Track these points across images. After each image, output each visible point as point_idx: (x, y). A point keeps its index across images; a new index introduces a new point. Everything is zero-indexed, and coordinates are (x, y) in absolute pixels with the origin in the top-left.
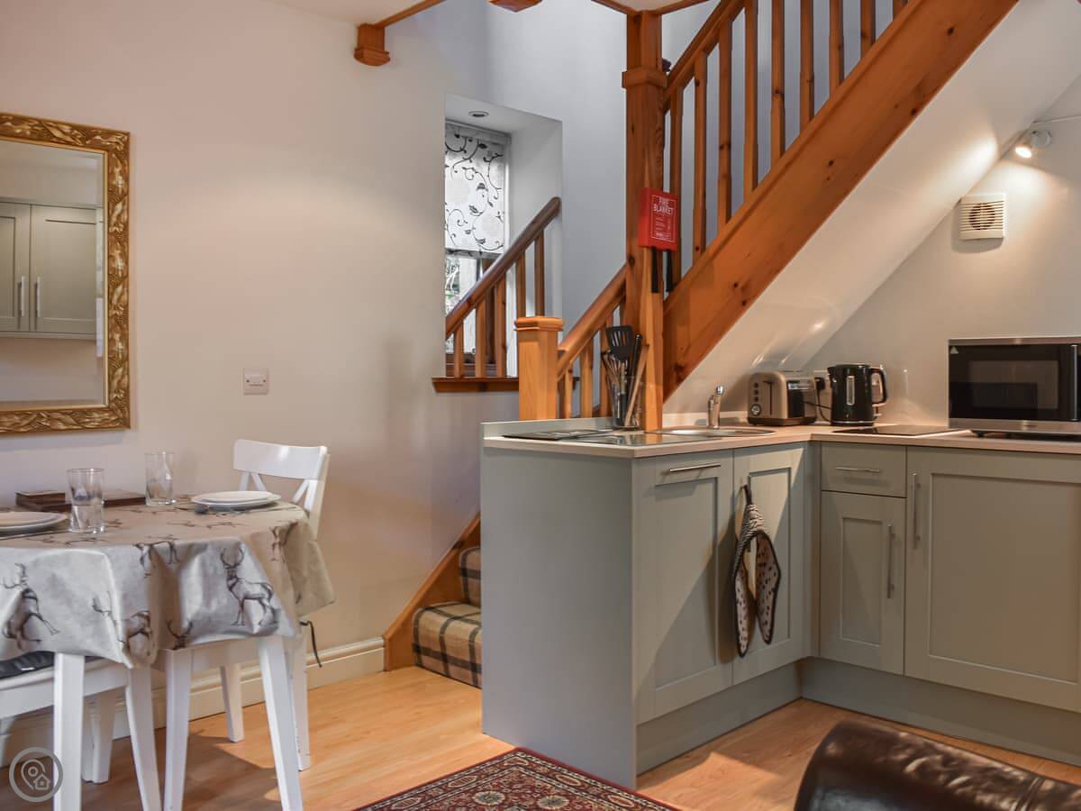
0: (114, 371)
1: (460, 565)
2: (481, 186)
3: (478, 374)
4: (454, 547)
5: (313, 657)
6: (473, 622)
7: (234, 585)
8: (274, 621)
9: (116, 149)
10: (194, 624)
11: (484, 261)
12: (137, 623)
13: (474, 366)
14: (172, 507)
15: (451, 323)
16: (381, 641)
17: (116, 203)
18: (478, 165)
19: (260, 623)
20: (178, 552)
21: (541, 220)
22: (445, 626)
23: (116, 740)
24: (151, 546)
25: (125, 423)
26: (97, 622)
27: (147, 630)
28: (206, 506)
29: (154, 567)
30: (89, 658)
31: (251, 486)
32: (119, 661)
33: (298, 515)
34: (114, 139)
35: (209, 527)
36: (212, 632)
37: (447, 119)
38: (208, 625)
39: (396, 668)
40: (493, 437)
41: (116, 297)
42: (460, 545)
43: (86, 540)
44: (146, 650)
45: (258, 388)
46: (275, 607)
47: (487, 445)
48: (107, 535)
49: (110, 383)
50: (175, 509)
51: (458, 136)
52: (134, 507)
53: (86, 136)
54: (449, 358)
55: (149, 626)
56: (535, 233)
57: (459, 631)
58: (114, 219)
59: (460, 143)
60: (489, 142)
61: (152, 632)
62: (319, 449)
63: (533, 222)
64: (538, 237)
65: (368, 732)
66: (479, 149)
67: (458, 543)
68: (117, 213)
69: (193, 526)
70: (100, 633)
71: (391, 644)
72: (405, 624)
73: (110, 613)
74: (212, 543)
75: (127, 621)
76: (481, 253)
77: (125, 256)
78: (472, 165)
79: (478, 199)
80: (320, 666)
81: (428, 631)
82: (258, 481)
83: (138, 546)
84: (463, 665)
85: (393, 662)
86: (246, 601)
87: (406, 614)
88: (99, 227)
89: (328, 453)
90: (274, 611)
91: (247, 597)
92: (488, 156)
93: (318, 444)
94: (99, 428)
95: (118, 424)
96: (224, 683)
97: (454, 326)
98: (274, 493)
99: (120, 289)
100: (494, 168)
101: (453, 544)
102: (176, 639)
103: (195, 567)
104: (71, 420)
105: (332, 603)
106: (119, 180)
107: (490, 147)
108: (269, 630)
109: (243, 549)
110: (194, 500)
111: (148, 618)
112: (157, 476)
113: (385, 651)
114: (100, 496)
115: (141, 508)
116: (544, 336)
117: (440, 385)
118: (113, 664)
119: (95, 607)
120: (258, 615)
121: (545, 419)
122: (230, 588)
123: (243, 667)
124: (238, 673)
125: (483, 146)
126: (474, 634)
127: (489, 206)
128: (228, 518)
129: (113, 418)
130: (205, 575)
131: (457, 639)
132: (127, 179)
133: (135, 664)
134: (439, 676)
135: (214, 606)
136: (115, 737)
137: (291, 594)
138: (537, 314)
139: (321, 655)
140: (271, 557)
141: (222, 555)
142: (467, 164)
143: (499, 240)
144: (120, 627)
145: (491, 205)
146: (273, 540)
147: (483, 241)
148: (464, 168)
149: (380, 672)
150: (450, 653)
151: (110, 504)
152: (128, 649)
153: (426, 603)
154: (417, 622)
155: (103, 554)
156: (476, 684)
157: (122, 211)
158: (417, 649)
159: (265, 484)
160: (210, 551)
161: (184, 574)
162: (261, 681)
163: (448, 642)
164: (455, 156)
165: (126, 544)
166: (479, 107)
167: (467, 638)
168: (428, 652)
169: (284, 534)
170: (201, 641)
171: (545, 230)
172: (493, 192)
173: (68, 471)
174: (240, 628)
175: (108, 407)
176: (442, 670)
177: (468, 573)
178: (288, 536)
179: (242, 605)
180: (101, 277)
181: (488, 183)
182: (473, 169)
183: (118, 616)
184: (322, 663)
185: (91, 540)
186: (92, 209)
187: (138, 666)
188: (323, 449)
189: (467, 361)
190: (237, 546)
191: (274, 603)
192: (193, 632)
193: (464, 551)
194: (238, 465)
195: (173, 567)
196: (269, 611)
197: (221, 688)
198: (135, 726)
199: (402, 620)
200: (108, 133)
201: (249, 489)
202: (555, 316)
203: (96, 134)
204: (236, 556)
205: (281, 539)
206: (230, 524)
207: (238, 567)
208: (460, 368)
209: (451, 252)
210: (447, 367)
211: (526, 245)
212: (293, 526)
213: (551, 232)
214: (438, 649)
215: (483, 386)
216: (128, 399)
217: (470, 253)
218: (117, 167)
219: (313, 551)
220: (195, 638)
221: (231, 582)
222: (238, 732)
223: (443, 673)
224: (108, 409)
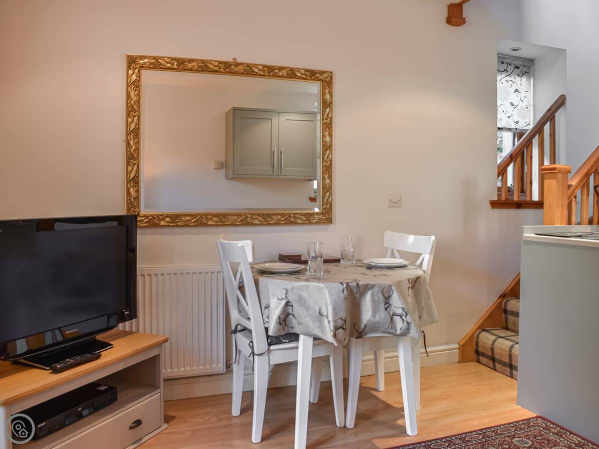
0: (325, 194)
1: (503, 307)
2: (517, 91)
3: (516, 198)
4: (500, 297)
5: (423, 350)
6: (511, 341)
7: (388, 307)
8: (408, 329)
9: (326, 80)
10: (367, 327)
11: (519, 134)
12: (340, 323)
13: (513, 194)
14: (353, 265)
15: (500, 170)
16: (457, 346)
17: (326, 108)
18: (515, 78)
19: (400, 329)
20: (360, 288)
21: (553, 109)
22: (494, 341)
23: (323, 382)
24: (348, 284)
25: (329, 221)
26: (321, 321)
27: (345, 327)
28: (371, 265)
29: (349, 295)
30: (316, 339)
31: (393, 256)
32: (331, 342)
33: (419, 273)
34: (325, 75)
35: (375, 276)
36: (376, 331)
37: (498, 54)
38: (374, 327)
39: (465, 362)
40: (529, 234)
41: (326, 156)
42: (503, 296)
43: (315, 279)
44: (343, 338)
45: (395, 204)
46: (409, 321)
47: (524, 239)
48: (324, 277)
49: (323, 200)
50: (355, 266)
51: (503, 63)
52: (334, 264)
53: (312, 75)
54: (499, 189)
55: (345, 324)
56: (550, 117)
57: (503, 344)
58: (325, 116)
59: (504, 66)
60: (521, 65)
61: (346, 328)
62: (431, 238)
63: (549, 110)
64: (551, 119)
65: (451, 395)
66: (515, 69)
67: (502, 295)
68: (326, 113)
69: (366, 275)
70: (321, 326)
71: (463, 348)
72: (471, 337)
73: (327, 317)
74: (378, 284)
75: (335, 321)
76: (516, 129)
77: (330, 135)
78: (512, 78)
79: (514, 98)
80: (428, 356)
81: (484, 343)
82: (396, 254)
83: (341, 283)
84: (504, 364)
85: (463, 359)
86: (394, 317)
87: (472, 332)
88: (318, 122)
89: (436, 239)
90: (408, 323)
91: (394, 314)
92: (521, 73)
93: (430, 235)
94: (317, 223)
95: (326, 221)
96: (376, 359)
97: (502, 172)
98: (406, 260)
99: (328, 152)
100: (524, 79)
101: (499, 296)
102: (357, 334)
103: (368, 296)
104: (305, 219)
105: (437, 322)
106: (328, 96)
107: (522, 68)
108: (405, 333)
109: (393, 289)
110: (364, 262)
111: (345, 321)
112: (347, 249)
113: (459, 352)
114: (321, 257)
115: (338, 264)
116: (560, 176)
117: (494, 204)
118: (326, 342)
119: (319, 313)
120: (399, 325)
121: (560, 226)
122: (386, 309)
123: (385, 352)
124: (383, 355)
125: (517, 68)
126: (512, 347)
127: (521, 102)
128: (383, 272)
129: (324, 218)
130: (373, 301)
131: (501, 349)
132: (331, 96)
133: (338, 344)
134: (489, 369)
135: (377, 318)
136: (322, 380)
137: (417, 315)
138: (551, 164)
139: (428, 350)
140: (407, 294)
141: (382, 291)
142: (508, 78)
143: (528, 122)
144: (332, 324)
145: (522, 101)
146: (408, 285)
147: (517, 122)
148: (507, 81)
149: (456, 363)
150: (497, 356)
151: (326, 261)
152: (335, 336)
153: (483, 327)
154: (478, 337)
155: (324, 286)
156: (512, 376)
157: (329, 112)
158: (477, 352)
159: (400, 256)
160: (376, 289)
161: (363, 300)
162: (398, 360)
163: (496, 351)
164: (501, 74)
165: (335, 282)
166: (516, 45)
167: (508, 349)
168: (483, 355)
169: (414, 282)
170: (370, 335)
171: (556, 114)
172: (523, 94)
173: (307, 243)
174: (390, 330)
175: (322, 212)
176: (491, 365)
177: (508, 313)
178: (416, 282)
179: (392, 319)
180: (319, 147)
181: (521, 88)
182: (512, 81)
183: (331, 318)
184: (428, 354)
185: (318, 279)
186: (315, 114)
187: (340, 345)
188: (433, 238)
189: (509, 191)
190: (390, 286)
191: (409, 319)
192: (366, 330)
193: (505, 300)
194: (385, 245)
195: (358, 295)
196: (405, 323)
197: (374, 362)
198: (334, 376)
199: (469, 335)
200: (322, 73)
201: (391, 257)
202: (561, 164)
203: (317, 73)
204: (389, 292)
205: (412, 284)
206: (385, 275)
207: (390, 298)
208: (505, 195)
209: (499, 129)
210: (498, 194)
211: (545, 123)
212: (418, 278)
213: (560, 116)
214: (490, 354)
215: (519, 205)
216: (332, 208)
217: (510, 129)
218: (327, 89)
219: (427, 293)
220: (367, 333)
221: (386, 306)
222: (382, 386)
223: (492, 367)
224: (322, 213)
